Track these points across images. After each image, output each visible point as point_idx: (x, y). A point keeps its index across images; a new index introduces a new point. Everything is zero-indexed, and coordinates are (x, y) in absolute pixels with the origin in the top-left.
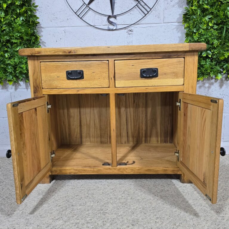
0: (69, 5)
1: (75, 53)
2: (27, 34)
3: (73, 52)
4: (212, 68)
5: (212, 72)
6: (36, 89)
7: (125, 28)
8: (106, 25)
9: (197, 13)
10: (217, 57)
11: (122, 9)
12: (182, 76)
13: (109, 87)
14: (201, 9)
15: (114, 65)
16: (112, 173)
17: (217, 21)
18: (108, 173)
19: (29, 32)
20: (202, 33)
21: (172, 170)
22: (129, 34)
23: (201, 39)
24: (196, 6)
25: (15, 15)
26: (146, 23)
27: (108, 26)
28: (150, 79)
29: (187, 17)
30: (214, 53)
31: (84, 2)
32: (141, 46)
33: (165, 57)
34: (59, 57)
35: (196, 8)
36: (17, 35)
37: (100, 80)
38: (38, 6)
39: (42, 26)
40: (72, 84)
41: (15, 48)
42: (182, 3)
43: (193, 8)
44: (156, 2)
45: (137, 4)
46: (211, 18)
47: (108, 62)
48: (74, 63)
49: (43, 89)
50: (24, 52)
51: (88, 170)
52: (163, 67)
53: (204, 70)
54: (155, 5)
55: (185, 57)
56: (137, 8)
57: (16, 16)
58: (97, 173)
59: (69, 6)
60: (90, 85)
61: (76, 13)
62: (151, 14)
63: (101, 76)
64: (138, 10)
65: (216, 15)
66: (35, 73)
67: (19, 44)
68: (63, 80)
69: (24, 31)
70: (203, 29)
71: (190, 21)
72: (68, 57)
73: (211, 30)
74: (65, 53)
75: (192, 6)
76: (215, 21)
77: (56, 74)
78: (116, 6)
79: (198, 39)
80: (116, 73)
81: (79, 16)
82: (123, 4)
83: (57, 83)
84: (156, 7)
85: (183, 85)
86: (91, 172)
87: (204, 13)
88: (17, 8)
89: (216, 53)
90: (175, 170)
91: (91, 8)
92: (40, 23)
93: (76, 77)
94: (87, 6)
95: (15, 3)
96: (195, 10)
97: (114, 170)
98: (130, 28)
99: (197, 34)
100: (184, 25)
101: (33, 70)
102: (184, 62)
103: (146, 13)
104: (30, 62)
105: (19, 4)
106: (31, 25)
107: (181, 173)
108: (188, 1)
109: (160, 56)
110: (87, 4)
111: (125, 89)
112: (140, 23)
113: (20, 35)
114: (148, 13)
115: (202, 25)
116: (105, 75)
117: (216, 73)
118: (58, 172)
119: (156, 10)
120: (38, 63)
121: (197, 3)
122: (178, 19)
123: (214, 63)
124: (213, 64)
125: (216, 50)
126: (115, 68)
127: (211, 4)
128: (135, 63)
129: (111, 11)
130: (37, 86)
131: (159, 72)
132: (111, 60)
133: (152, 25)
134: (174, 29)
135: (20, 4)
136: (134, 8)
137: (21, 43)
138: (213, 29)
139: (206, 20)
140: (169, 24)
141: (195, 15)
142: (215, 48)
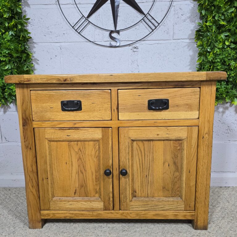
0: (65, 17)
1: (71, 81)
2: (17, 51)
3: (69, 80)
4: (228, 92)
5: (228, 97)
6: (25, 122)
7: (129, 45)
8: (108, 41)
9: (212, 30)
10: (234, 80)
11: (125, 23)
12: (196, 109)
13: (111, 120)
14: (217, 25)
15: (117, 95)
16: (114, 217)
17: (235, 39)
18: (110, 218)
19: (20, 49)
20: (217, 53)
21: (184, 215)
22: (134, 52)
23: (216, 59)
24: (211, 22)
25: (3, 29)
26: (153, 40)
27: (110, 43)
28: (159, 111)
29: (200, 34)
30: (231, 76)
31: (82, 15)
32: (150, 74)
33: (177, 87)
34: (52, 85)
35: (211, 24)
36: (6, 52)
37: (100, 111)
38: (30, 18)
39: (34, 41)
40: (67, 116)
41: (3, 66)
42: (194, 17)
43: (208, 24)
44: (165, 16)
45: (144, 18)
46: (228, 35)
47: (110, 91)
48: (71, 92)
49: (33, 121)
50: (11, 80)
51: (86, 214)
52: (175, 98)
53: (219, 95)
54: (163, 19)
55: (201, 87)
56: (143, 22)
57: (5, 30)
58: (97, 217)
59: (66, 19)
60: (89, 117)
61: (73, 27)
62: (159, 29)
63: (102, 107)
64: (144, 25)
65: (234, 33)
66: (24, 103)
67: (8, 62)
68: (57, 111)
69: (13, 47)
70: (219, 48)
71: (203, 38)
72: (63, 85)
73: (227, 49)
74: (60, 81)
75: (206, 22)
76: (232, 39)
77: (49, 104)
78: (119, 19)
79: (212, 59)
80: (119, 104)
81: (77, 30)
82: (127, 17)
83: (50, 115)
84: (165, 22)
85: (198, 118)
86: (90, 216)
87: (220, 30)
88: (6, 21)
89: (233, 75)
90: (186, 215)
91: (90, 21)
92: (32, 38)
93: (73, 109)
94: (86, 19)
95: (3, 16)
96: (210, 26)
97: (116, 214)
98: (135, 45)
99: (211, 53)
100: (197, 42)
101: (22, 99)
102: (199, 92)
103: (153, 28)
104: (18, 90)
105: (7, 17)
106: (21, 41)
107: (194, 219)
108: (201, 15)
109: (171, 86)
110: (86, 17)
111: (129, 123)
112: (146, 40)
113: (8, 52)
114: (155, 28)
115: (218, 43)
116: (106, 106)
117: (232, 97)
118: (52, 215)
119: (164, 25)
120: (28, 91)
121: (212, 18)
122: (189, 35)
123: (230, 86)
124: (229, 88)
125: (232, 72)
126: (119, 99)
127: (228, 20)
128: (143, 93)
129: (113, 25)
130: (27, 118)
131: (169, 104)
132: (114, 89)
133: (160, 42)
134: (184, 47)
135: (9, 16)
136: (140, 22)
137: (10, 61)
138: (230, 48)
139: (222, 38)
140: (179, 41)
141: (209, 32)
142: (231, 70)
